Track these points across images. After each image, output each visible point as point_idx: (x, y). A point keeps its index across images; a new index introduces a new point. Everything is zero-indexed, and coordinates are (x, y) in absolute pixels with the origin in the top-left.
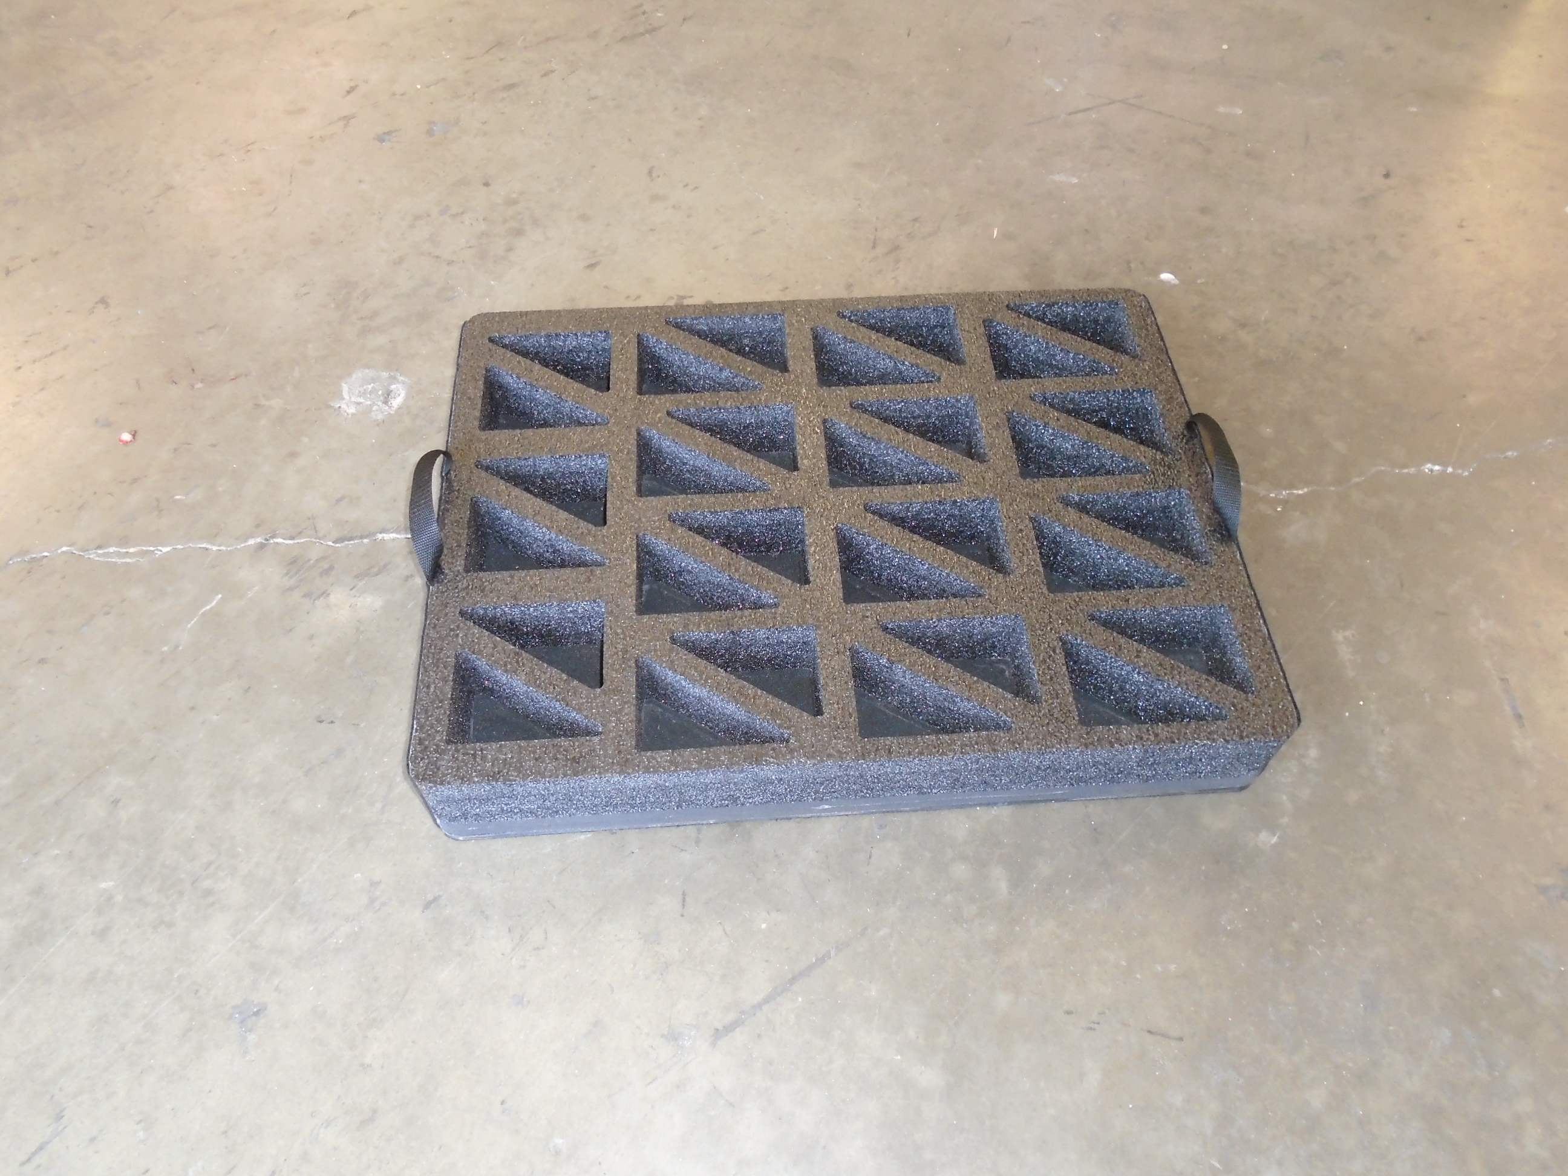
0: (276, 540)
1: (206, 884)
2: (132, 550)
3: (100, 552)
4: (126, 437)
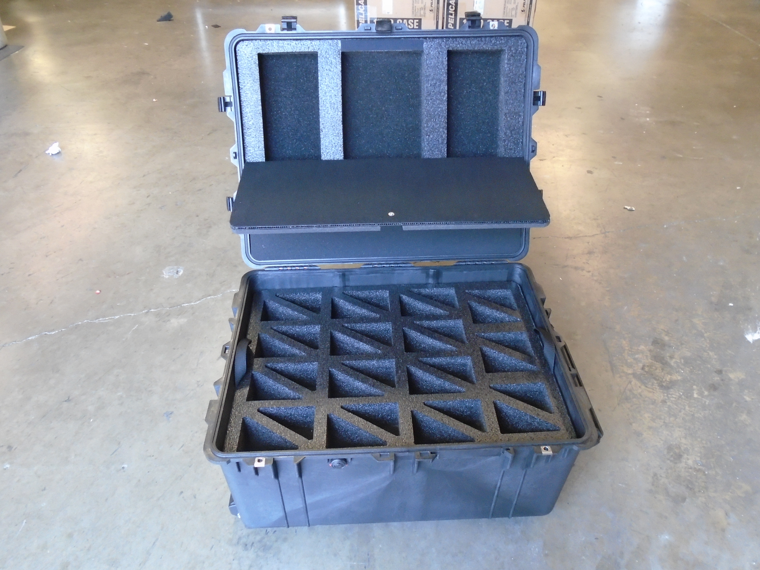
0: (151, 310)
2: (107, 318)
3: (97, 320)
4: (98, 292)
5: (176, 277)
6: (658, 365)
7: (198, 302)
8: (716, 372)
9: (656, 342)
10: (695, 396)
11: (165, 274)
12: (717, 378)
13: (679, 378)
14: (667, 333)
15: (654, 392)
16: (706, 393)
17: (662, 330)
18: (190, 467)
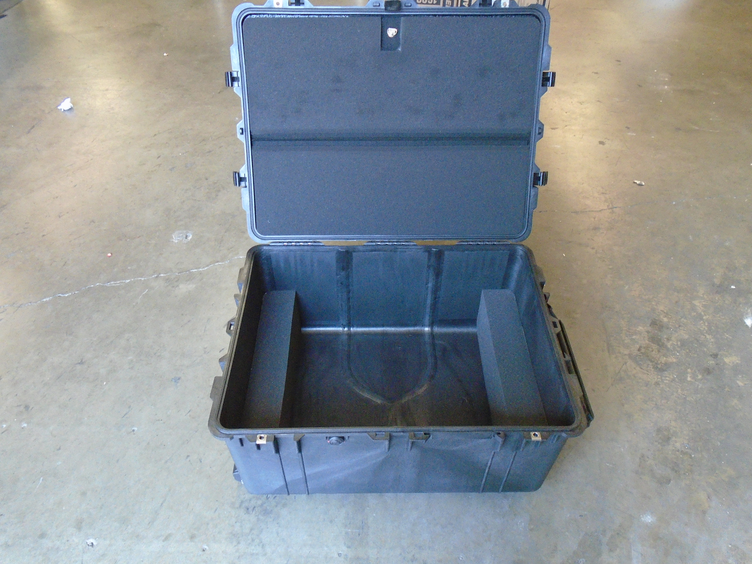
0: (160, 275)
1: (158, 354)
2: (118, 282)
3: (109, 284)
4: (109, 255)
5: (185, 242)
6: (655, 347)
7: (206, 269)
8: (711, 355)
9: (654, 323)
10: (689, 379)
11: (174, 238)
12: (712, 362)
13: (675, 360)
14: (666, 315)
15: (648, 374)
16: (700, 377)
17: (661, 311)
18: (196, 432)
